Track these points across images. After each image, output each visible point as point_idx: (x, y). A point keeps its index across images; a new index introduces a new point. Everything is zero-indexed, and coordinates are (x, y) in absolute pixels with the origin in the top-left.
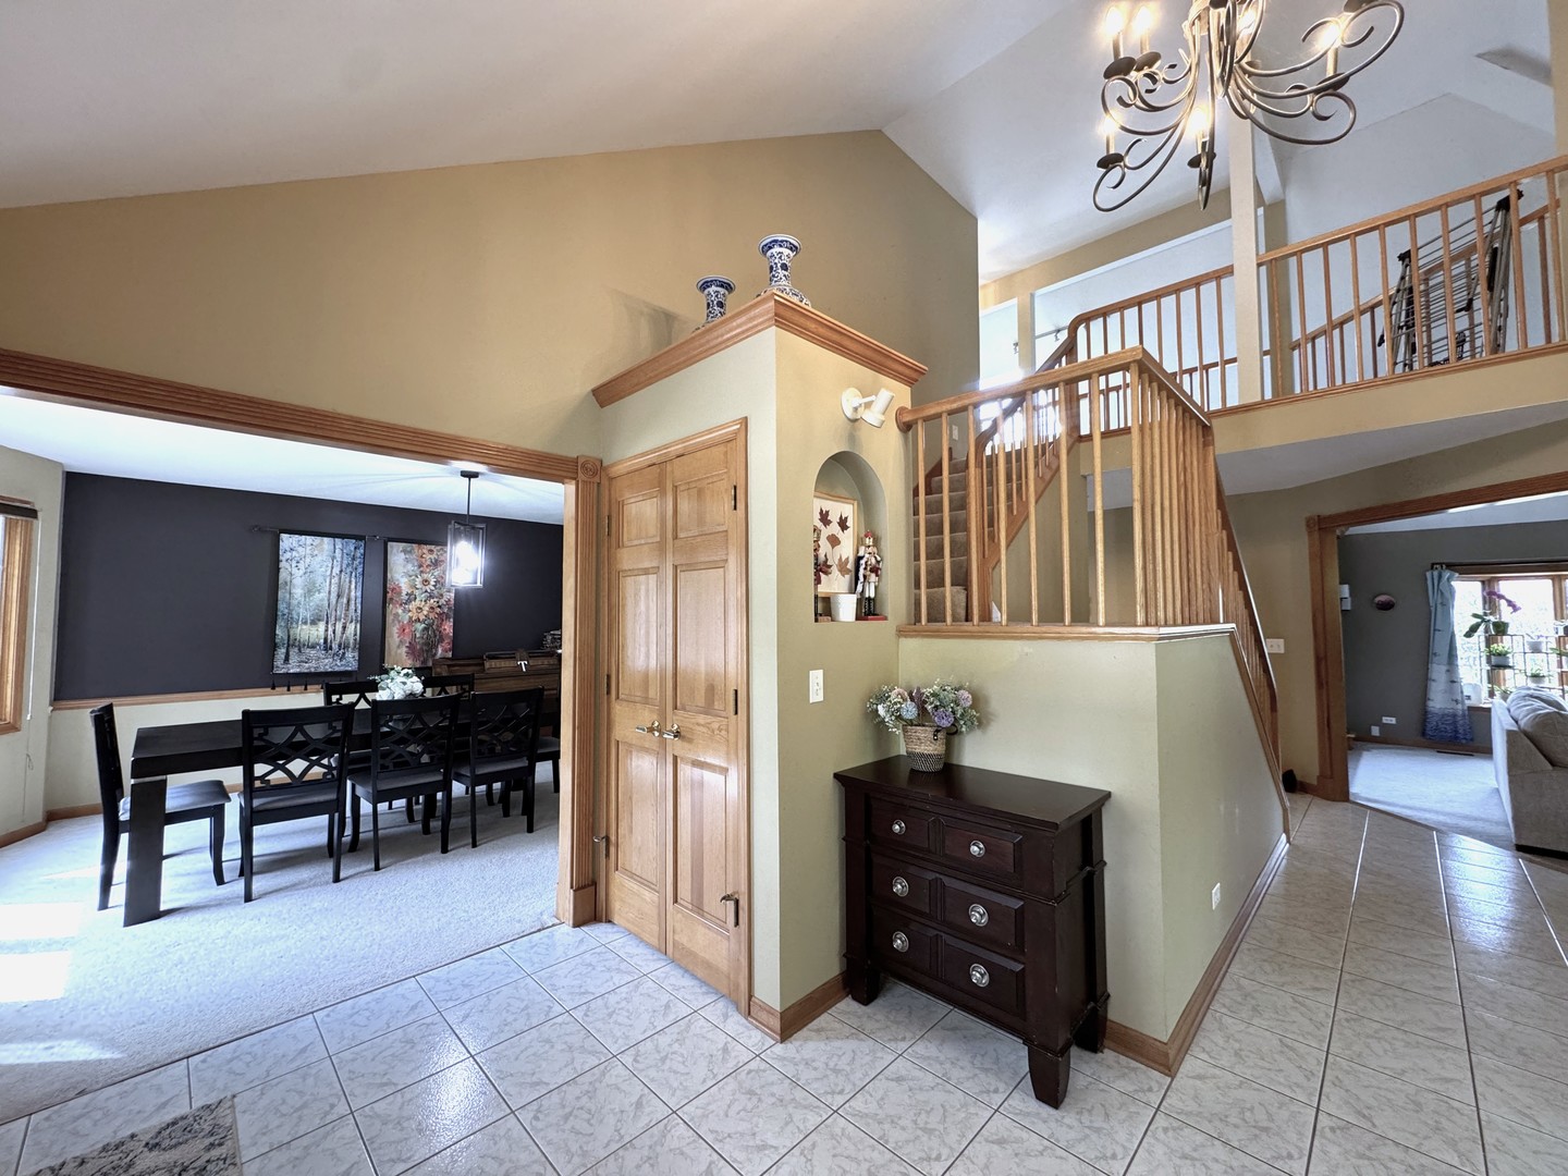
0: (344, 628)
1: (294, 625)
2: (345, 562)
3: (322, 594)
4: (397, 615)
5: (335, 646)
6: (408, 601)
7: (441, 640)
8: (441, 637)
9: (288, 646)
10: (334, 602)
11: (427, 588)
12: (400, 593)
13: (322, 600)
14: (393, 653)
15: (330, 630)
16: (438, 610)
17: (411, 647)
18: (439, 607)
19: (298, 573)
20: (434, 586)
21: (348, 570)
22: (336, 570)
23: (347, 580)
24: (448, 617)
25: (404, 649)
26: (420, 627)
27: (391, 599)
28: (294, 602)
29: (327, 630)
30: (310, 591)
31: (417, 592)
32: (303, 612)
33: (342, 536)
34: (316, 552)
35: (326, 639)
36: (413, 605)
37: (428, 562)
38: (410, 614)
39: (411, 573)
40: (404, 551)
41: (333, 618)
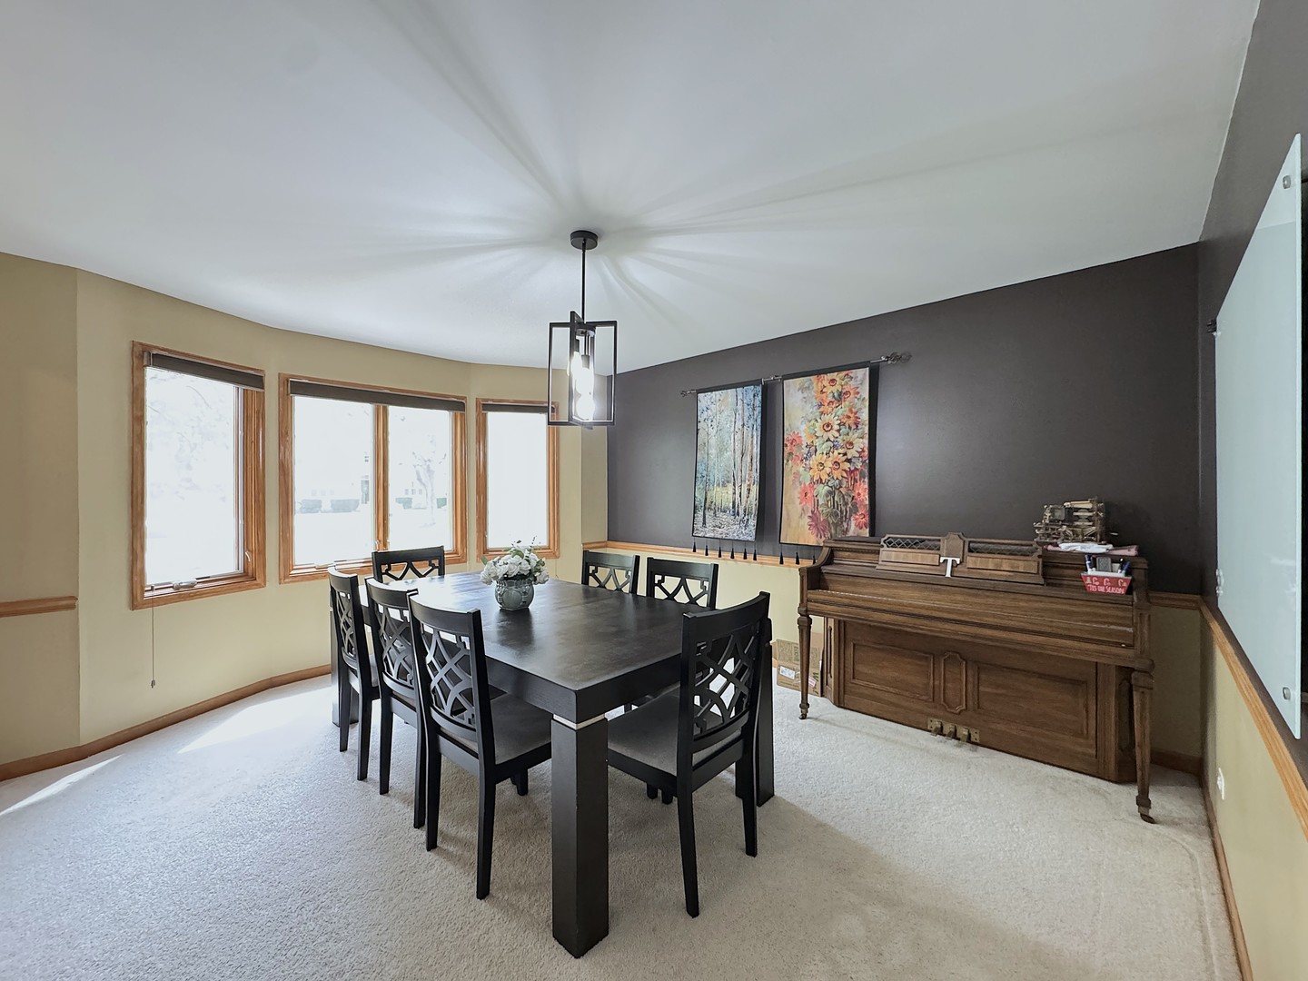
0: (749, 490)
1: (711, 488)
2: (747, 414)
3: (728, 453)
4: (797, 474)
5: (741, 512)
6: (809, 455)
7: (855, 509)
8: (854, 505)
9: (705, 509)
10: (739, 461)
11: (830, 435)
12: (800, 445)
13: (729, 460)
14: (794, 524)
15: (737, 492)
16: (847, 466)
17: (814, 517)
18: (849, 461)
19: (713, 432)
20: (838, 431)
21: (751, 422)
22: (739, 424)
23: (750, 435)
24: (862, 476)
25: (806, 521)
26: (823, 490)
27: (790, 454)
28: (711, 463)
29: (734, 493)
30: (721, 451)
31: (817, 442)
32: (717, 475)
33: (743, 385)
34: (722, 408)
35: (734, 503)
36: (813, 461)
37: (830, 398)
38: (811, 473)
39: (810, 417)
40: (802, 389)
41: (739, 481)
